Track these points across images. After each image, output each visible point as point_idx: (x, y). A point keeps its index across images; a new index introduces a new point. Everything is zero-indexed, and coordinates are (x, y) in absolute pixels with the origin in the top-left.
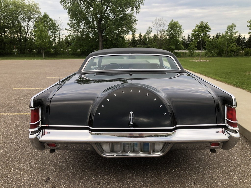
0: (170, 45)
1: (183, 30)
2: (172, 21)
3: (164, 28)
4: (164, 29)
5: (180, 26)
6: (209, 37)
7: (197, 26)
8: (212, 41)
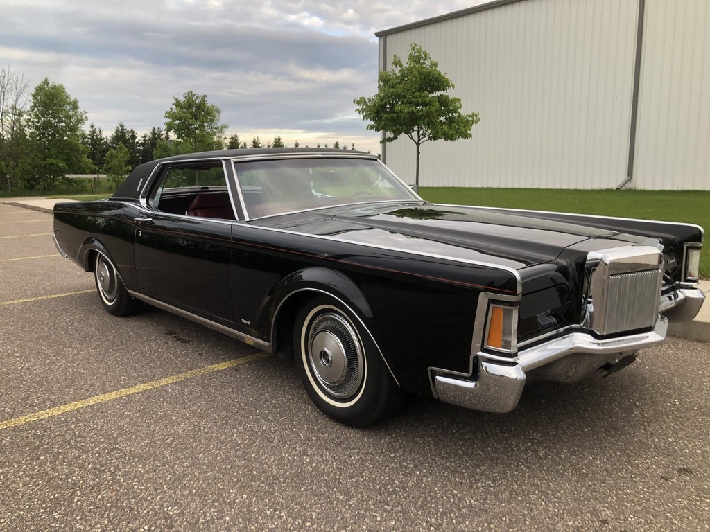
0: (50, 157)
1: (85, 112)
2: (46, 82)
3: (19, 101)
4: (19, 105)
5: (72, 100)
6: (133, 137)
7: (178, 104)
8: (141, 148)
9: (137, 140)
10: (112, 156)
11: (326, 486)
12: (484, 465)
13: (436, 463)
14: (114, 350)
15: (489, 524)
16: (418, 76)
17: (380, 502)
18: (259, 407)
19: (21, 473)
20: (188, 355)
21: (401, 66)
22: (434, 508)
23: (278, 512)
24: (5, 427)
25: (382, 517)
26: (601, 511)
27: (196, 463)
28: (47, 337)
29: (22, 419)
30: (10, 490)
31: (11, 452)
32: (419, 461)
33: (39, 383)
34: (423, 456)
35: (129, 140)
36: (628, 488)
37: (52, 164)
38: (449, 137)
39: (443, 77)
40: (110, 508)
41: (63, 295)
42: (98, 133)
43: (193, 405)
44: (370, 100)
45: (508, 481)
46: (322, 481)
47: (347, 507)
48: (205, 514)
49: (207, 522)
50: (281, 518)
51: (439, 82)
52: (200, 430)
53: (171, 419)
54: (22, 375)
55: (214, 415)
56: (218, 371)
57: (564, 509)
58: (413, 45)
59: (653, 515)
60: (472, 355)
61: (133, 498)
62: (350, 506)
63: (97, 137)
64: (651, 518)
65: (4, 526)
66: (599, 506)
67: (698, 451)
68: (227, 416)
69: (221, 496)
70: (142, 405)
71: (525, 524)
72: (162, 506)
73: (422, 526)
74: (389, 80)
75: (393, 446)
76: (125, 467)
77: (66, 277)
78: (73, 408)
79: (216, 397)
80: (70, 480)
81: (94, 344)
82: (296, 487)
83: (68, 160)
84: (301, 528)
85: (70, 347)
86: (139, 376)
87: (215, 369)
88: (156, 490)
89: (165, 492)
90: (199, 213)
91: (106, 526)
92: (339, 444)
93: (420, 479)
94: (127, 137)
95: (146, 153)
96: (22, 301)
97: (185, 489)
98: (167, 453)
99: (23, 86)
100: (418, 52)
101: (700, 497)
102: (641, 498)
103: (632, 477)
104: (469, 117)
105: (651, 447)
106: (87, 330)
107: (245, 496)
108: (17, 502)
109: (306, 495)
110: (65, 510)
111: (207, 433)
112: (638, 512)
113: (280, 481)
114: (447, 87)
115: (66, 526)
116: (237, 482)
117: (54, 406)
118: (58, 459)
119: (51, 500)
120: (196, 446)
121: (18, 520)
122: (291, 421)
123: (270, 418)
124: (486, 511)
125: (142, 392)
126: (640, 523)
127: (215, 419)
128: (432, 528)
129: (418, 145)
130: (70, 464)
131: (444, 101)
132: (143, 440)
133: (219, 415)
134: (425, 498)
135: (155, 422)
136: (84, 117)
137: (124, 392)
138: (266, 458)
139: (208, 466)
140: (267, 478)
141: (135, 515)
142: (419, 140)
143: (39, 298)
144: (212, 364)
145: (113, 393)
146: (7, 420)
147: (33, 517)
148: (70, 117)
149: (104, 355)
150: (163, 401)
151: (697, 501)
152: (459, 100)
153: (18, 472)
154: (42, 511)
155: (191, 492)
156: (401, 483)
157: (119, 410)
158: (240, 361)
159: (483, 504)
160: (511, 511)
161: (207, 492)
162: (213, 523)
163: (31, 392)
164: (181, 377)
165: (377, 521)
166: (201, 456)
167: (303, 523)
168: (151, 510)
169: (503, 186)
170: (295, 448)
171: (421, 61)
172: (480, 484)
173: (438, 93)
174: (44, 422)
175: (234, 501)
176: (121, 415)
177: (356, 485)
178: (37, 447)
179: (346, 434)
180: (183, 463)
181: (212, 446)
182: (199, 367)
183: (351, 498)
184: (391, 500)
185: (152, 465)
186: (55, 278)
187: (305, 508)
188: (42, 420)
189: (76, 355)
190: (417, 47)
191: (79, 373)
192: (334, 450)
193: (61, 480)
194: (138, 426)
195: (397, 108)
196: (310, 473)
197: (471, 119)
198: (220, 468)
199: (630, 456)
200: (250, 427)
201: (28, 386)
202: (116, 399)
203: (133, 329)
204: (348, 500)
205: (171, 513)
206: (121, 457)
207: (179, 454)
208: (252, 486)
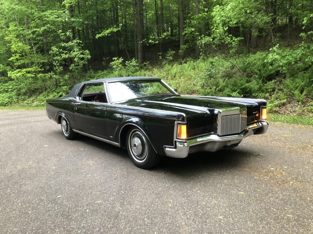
60: (174, 141)
90: (97, 101)
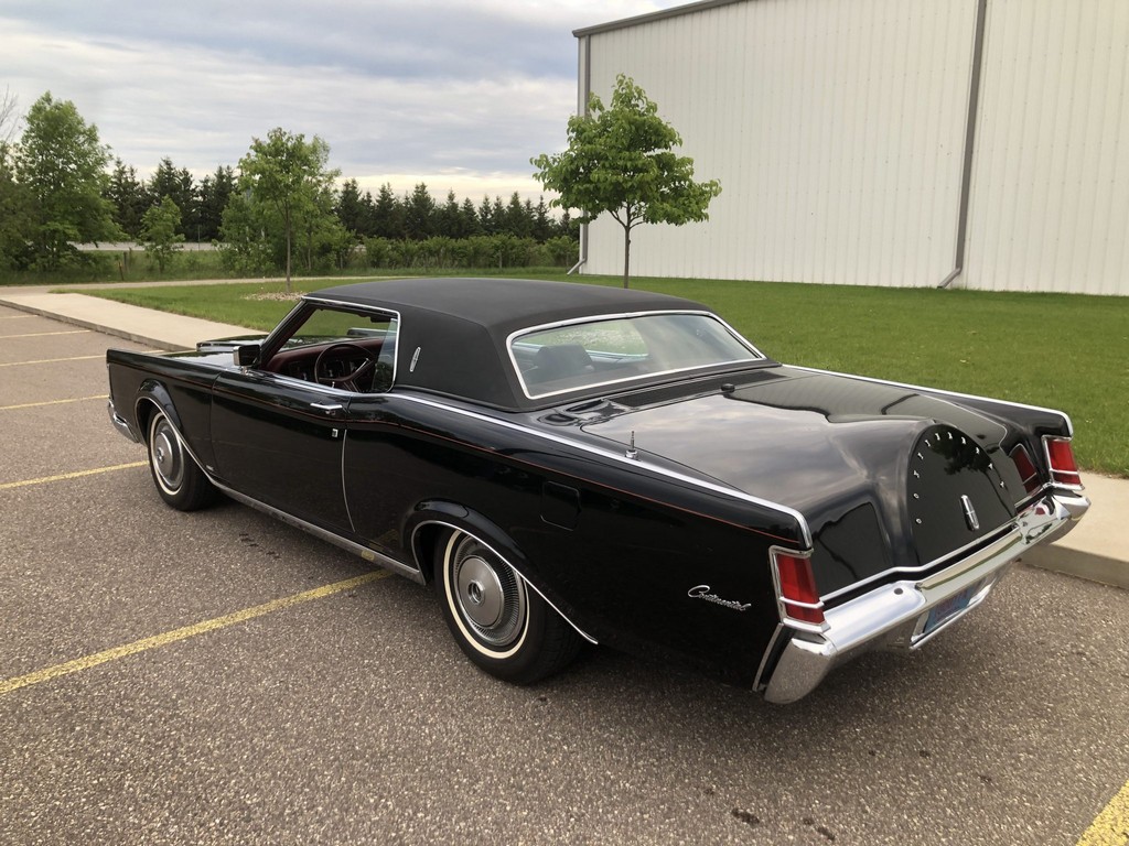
0: (53, 219)
2: (48, 100)
5: (88, 126)
6: (187, 181)
7: (258, 147)
8: (200, 198)
9: (193, 187)
10: (153, 219)
11: (448, 766)
12: (651, 737)
13: (591, 734)
14: (167, 566)
15: (642, 814)
16: (627, 126)
17: (513, 786)
18: (369, 655)
19: (52, 750)
20: (272, 575)
21: (601, 108)
22: (578, 794)
23: (383, 800)
24: (24, 685)
25: (513, 806)
26: (781, 796)
27: (282, 735)
28: (70, 545)
29: (47, 672)
30: (39, 773)
31: (35, 721)
32: (570, 731)
33: (65, 619)
34: (576, 725)
35: (179, 186)
36: (823, 765)
37: (55, 231)
38: (674, 219)
39: (665, 128)
40: (172, 796)
41: (88, 472)
42: (129, 175)
43: (279, 652)
44: (555, 160)
45: (677, 758)
46: (443, 759)
47: (471, 793)
48: (291, 803)
49: (295, 813)
50: (386, 807)
51: (659, 135)
52: (287, 688)
53: (249, 673)
54: (39, 606)
55: (307, 667)
56: (314, 600)
57: (736, 794)
58: (620, 78)
59: (843, 801)
61: (201, 782)
62: (475, 791)
63: (127, 181)
64: (840, 804)
65: (36, 821)
66: (781, 790)
67: (925, 717)
68: (324, 668)
69: (313, 780)
70: (209, 652)
71: (686, 813)
72: (237, 793)
73: (560, 816)
74: (584, 131)
75: (539, 711)
76: (188, 741)
77: (90, 441)
78: (115, 656)
79: (310, 640)
80: (117, 760)
81: (138, 557)
82: (409, 767)
83: (80, 225)
84: (411, 819)
85: (105, 561)
86: (204, 608)
87: (310, 598)
88: (229, 772)
89: (241, 775)
91: (167, 819)
92: (470, 709)
93: (567, 756)
94: (177, 181)
95: (208, 207)
96: (28, 482)
97: (267, 771)
98: (244, 721)
99: (8, 103)
100: (628, 87)
101: (908, 778)
102: (835, 779)
103: (831, 752)
104: (706, 186)
105: (868, 711)
106: (128, 533)
107: (343, 779)
108: (50, 789)
109: (421, 778)
110: (114, 799)
111: (297, 692)
112: (827, 797)
113: (389, 760)
114: (671, 143)
115: (116, 819)
116: (334, 760)
117: (88, 653)
118: (99, 730)
119: (94, 786)
120: (283, 711)
121: (53, 813)
122: (410, 675)
123: (382, 671)
124: (642, 797)
125: (208, 632)
126: (825, 810)
127: (308, 672)
128: (572, 820)
129: (628, 229)
130: (116, 737)
131: (666, 163)
132: (211, 703)
133: (314, 668)
134: (570, 782)
135: (228, 676)
136: (107, 155)
137: (184, 632)
138: (373, 728)
139: (297, 740)
140: (372, 756)
141: (203, 805)
142: (629, 221)
143: (53, 478)
144: (307, 589)
145: (169, 634)
146: (25, 674)
147: (73, 809)
148: (84, 155)
149: (154, 574)
150: (237, 647)
151: (903, 783)
152: (690, 162)
153: (47, 748)
154: (84, 800)
155: (274, 774)
156: (542, 761)
157: (178, 658)
158: (347, 584)
159: (640, 788)
160: (673, 797)
161: (295, 774)
162: (302, 814)
163: (54, 632)
164: (262, 610)
165: (505, 810)
166: (288, 725)
167: (415, 813)
168: (224, 798)
169: (768, 279)
170: (411, 715)
171: (633, 102)
172: (641, 763)
173: (658, 151)
174: (76, 677)
175: (329, 785)
176: (181, 667)
177: (485, 765)
178: (70, 714)
179: (480, 695)
180: (265, 735)
181: (303, 712)
182: (288, 595)
183: (477, 781)
184: (527, 784)
185: (224, 739)
186: (74, 443)
187: (418, 794)
188: (73, 674)
189: (114, 573)
190: (627, 80)
191: (119, 602)
192: (462, 716)
193: (105, 759)
194: (204, 683)
195: (594, 176)
196: (429, 749)
197: (708, 189)
198: (313, 742)
199: (838, 724)
200: (354, 685)
201: (50, 623)
202: (173, 643)
203: (193, 532)
204: (473, 784)
205: (249, 802)
206: (183, 726)
207: (259, 723)
208: (353, 766)
